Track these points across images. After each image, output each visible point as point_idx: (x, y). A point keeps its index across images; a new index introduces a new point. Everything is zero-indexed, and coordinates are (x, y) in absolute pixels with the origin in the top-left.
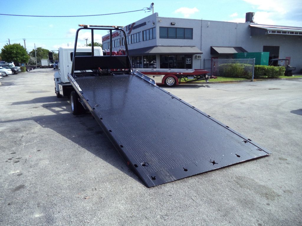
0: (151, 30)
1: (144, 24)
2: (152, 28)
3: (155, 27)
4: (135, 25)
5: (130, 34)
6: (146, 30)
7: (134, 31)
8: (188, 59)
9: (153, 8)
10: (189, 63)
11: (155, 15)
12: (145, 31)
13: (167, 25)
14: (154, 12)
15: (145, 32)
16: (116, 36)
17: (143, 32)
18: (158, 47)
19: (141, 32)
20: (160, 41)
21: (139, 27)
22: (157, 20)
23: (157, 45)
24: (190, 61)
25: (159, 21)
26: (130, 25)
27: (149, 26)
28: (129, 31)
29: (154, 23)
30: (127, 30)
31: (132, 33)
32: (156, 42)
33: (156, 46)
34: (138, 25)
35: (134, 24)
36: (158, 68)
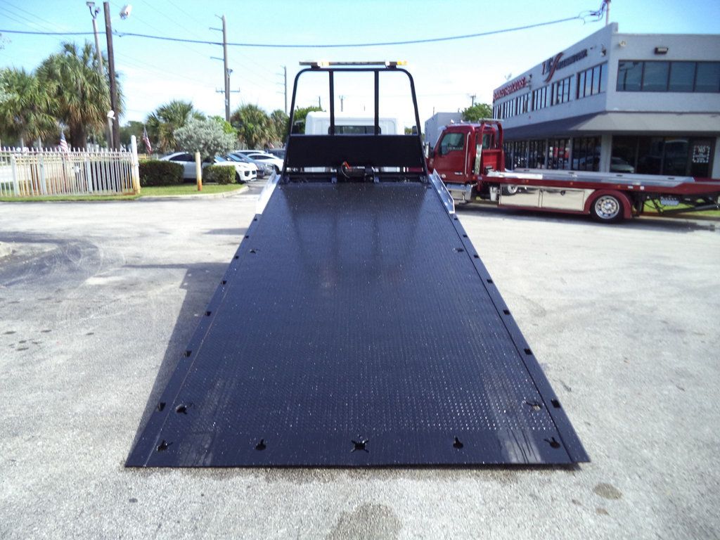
0: (597, 70)
1: (584, 54)
2: (601, 66)
3: (606, 62)
4: (562, 59)
5: (550, 83)
6: (585, 72)
7: (559, 75)
8: (700, 150)
9: (608, 10)
10: (702, 161)
11: (611, 28)
12: (582, 72)
13: (644, 54)
14: (609, 22)
15: (582, 76)
16: (520, 88)
17: (579, 75)
18: (609, 114)
19: (573, 75)
20: (615, 99)
21: (570, 63)
22: (614, 42)
23: (608, 108)
24: (706, 153)
25: (619, 46)
26: (551, 60)
27: (594, 58)
28: (548, 74)
29: (604, 52)
30: (545, 71)
31: (554, 79)
32: (605, 102)
33: (604, 113)
34: (568, 59)
35: (560, 55)
36: (605, 171)
